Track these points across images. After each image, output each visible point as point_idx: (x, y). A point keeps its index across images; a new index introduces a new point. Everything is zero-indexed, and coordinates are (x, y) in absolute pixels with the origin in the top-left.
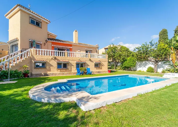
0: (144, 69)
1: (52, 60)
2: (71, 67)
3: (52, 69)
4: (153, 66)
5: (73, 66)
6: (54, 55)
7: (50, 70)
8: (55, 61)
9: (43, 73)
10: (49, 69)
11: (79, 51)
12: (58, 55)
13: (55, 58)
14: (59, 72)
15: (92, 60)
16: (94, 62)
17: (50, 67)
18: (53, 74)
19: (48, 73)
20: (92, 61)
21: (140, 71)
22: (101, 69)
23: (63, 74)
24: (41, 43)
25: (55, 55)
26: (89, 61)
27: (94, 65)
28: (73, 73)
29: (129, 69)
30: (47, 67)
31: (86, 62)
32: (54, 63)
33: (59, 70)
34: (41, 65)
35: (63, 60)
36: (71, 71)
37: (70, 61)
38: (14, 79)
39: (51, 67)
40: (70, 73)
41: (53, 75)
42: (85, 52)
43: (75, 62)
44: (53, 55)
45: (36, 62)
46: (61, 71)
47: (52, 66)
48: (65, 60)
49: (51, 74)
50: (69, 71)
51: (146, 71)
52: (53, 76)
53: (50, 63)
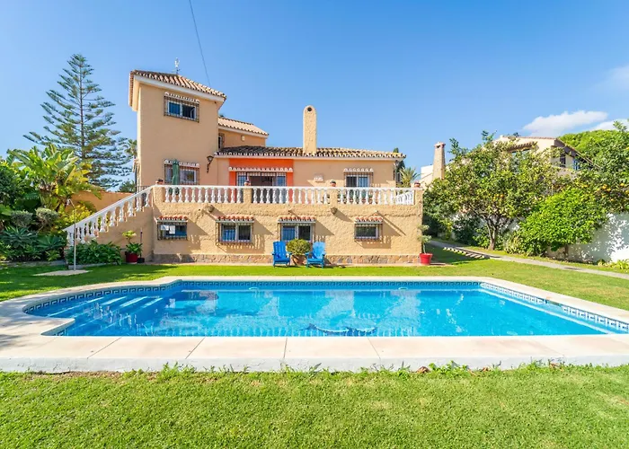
1: (204, 215)
2: (262, 236)
3: (202, 243)
5: (268, 233)
6: (210, 200)
7: (198, 247)
8: (213, 218)
9: (178, 254)
10: (195, 241)
11: (320, 179)
12: (223, 200)
13: (212, 210)
14: (221, 251)
15: (345, 213)
16: (353, 219)
17: (198, 238)
18: (205, 258)
19: (194, 253)
20: (344, 218)
22: (388, 246)
24: (198, 165)
25: (213, 200)
26: (332, 217)
27: (353, 230)
28: (267, 257)
29: (561, 250)
30: (191, 237)
31: (318, 219)
32: (209, 225)
33: (225, 247)
34: (172, 230)
35: (236, 216)
36: (262, 250)
37: (258, 219)
38: (93, 265)
39: (201, 237)
40: (257, 257)
41: (206, 260)
42: (341, 184)
43: (277, 220)
44: (206, 201)
45: (162, 223)
46: (229, 251)
47: (206, 234)
48: (240, 216)
49: (201, 257)
50: (256, 250)
52: (205, 264)
53: (199, 224)
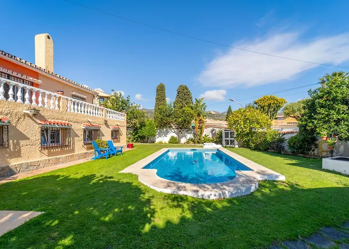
0: (166, 139)
1: (27, 118)
2: (73, 139)
3: (23, 149)
4: (175, 135)
5: (77, 136)
6: (31, 101)
8: (36, 122)
10: (15, 148)
13: (36, 113)
14: (44, 156)
15: (108, 124)
16: (111, 127)
17: (18, 144)
18: (29, 166)
19: (13, 163)
20: (108, 126)
21: (161, 142)
22: (119, 141)
23: (57, 161)
25: (34, 103)
27: (111, 133)
28: (78, 155)
32: (32, 130)
33: (46, 151)
36: (73, 150)
39: (22, 142)
40: (71, 157)
41: (31, 168)
43: (82, 126)
44: (27, 101)
46: (49, 154)
47: (25, 138)
49: (24, 166)
50: (70, 151)
51: (168, 143)
53: (18, 127)
